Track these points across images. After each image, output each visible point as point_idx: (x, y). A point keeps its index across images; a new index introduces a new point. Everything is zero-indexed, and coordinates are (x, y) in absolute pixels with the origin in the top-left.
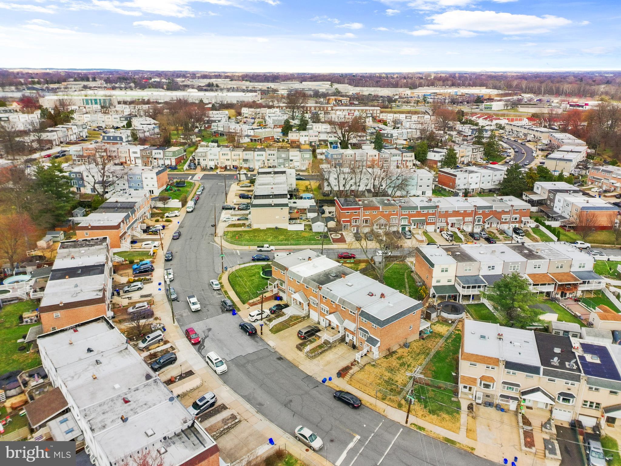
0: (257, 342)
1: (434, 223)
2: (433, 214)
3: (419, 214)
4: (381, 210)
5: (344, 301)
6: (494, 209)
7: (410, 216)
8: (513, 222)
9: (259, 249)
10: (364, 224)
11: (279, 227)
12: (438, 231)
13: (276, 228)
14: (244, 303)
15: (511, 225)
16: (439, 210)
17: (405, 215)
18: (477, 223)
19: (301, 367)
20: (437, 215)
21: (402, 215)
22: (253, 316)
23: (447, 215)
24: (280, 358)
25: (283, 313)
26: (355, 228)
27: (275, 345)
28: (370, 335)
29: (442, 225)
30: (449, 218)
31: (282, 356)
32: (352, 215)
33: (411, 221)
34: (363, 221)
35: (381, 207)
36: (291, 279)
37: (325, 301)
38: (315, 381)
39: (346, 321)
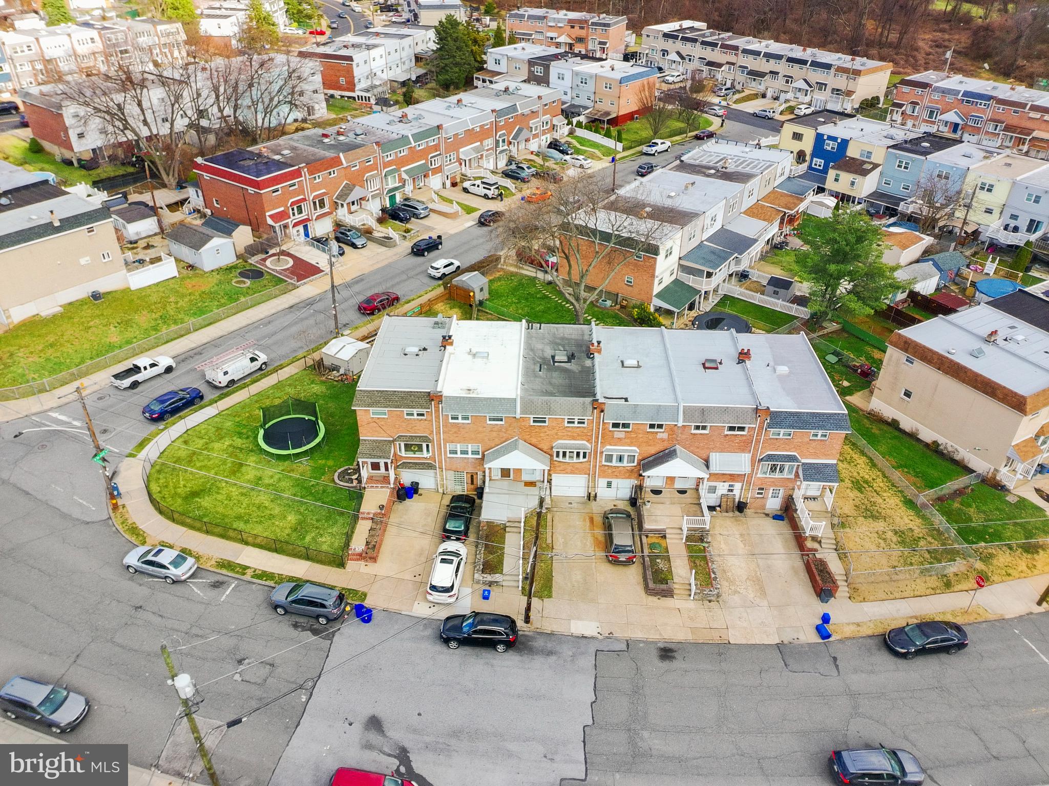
0: (550, 653)
1: (439, 170)
2: (436, 147)
3: (414, 155)
4: (345, 164)
5: (703, 411)
6: (520, 112)
7: (401, 162)
8: (544, 133)
9: (127, 382)
10: (320, 211)
11: (102, 290)
12: (448, 183)
13: (96, 296)
14: (342, 565)
15: (544, 138)
16: (444, 136)
17: (389, 164)
18: (501, 148)
19: (736, 637)
20: (443, 147)
21: (386, 165)
22: (452, 586)
23: (457, 142)
24: (667, 653)
25: (490, 524)
26: (301, 228)
27: (598, 624)
28: (804, 461)
29: (452, 169)
30: (461, 150)
31: (661, 645)
32: (287, 194)
33: (405, 176)
34: (315, 203)
35: (341, 155)
36: (460, 421)
37: (622, 435)
38: (802, 646)
39: (715, 457)
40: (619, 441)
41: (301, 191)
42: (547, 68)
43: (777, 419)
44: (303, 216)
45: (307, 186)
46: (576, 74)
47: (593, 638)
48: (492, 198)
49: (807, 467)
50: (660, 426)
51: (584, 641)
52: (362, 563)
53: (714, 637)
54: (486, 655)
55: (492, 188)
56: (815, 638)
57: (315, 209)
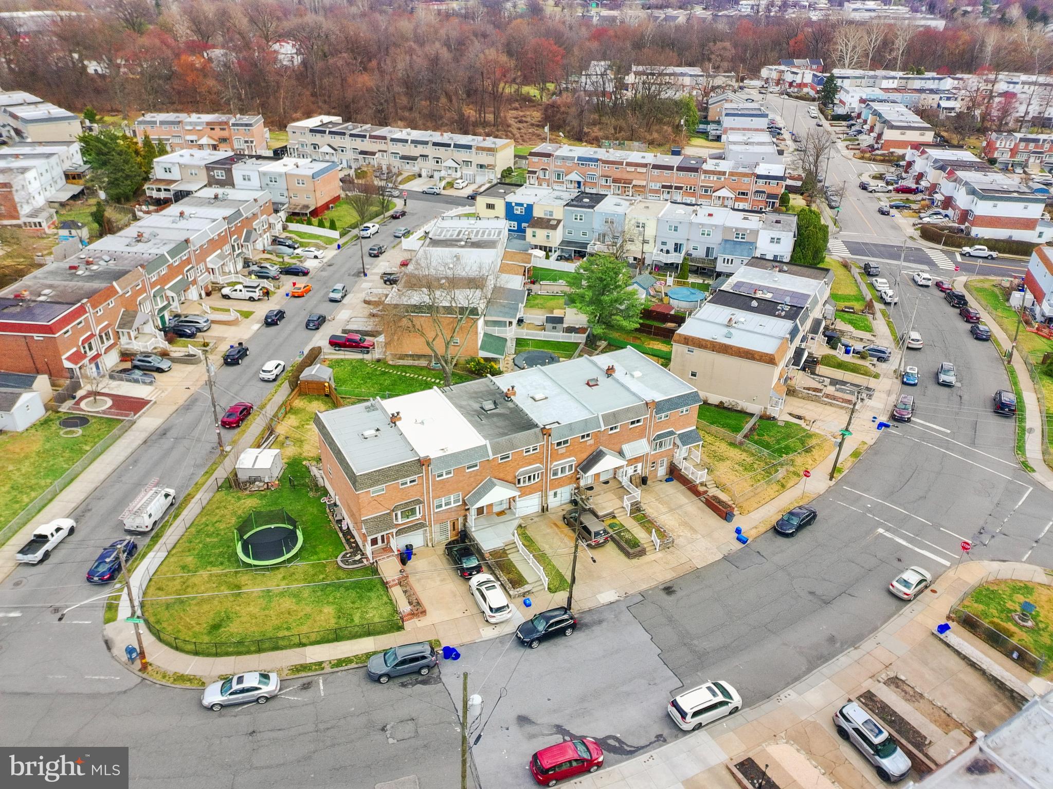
0: (600, 622)
1: (194, 282)
2: (188, 261)
3: (174, 271)
4: (119, 292)
5: (614, 414)
6: (245, 216)
7: (163, 280)
8: (265, 232)
9: (38, 555)
10: (107, 344)
15: (265, 236)
16: (192, 249)
17: (155, 284)
20: (193, 259)
21: (153, 285)
22: (508, 604)
23: (203, 253)
24: (668, 590)
25: (491, 553)
26: (93, 365)
27: (614, 591)
28: (678, 432)
29: (204, 279)
30: (208, 260)
31: (661, 587)
32: (77, 332)
33: (170, 294)
34: (101, 337)
35: (114, 283)
36: (445, 477)
37: (563, 451)
38: (736, 553)
39: (626, 448)
40: (563, 456)
41: (88, 327)
42: (229, 172)
43: (659, 407)
44: (94, 353)
45: (92, 321)
46: (262, 175)
47: (617, 601)
48: (259, 300)
49: (681, 436)
50: (588, 435)
51: (614, 605)
52: (415, 620)
53: (687, 568)
54: (561, 642)
55: (257, 290)
56: (740, 546)
57: (103, 342)
